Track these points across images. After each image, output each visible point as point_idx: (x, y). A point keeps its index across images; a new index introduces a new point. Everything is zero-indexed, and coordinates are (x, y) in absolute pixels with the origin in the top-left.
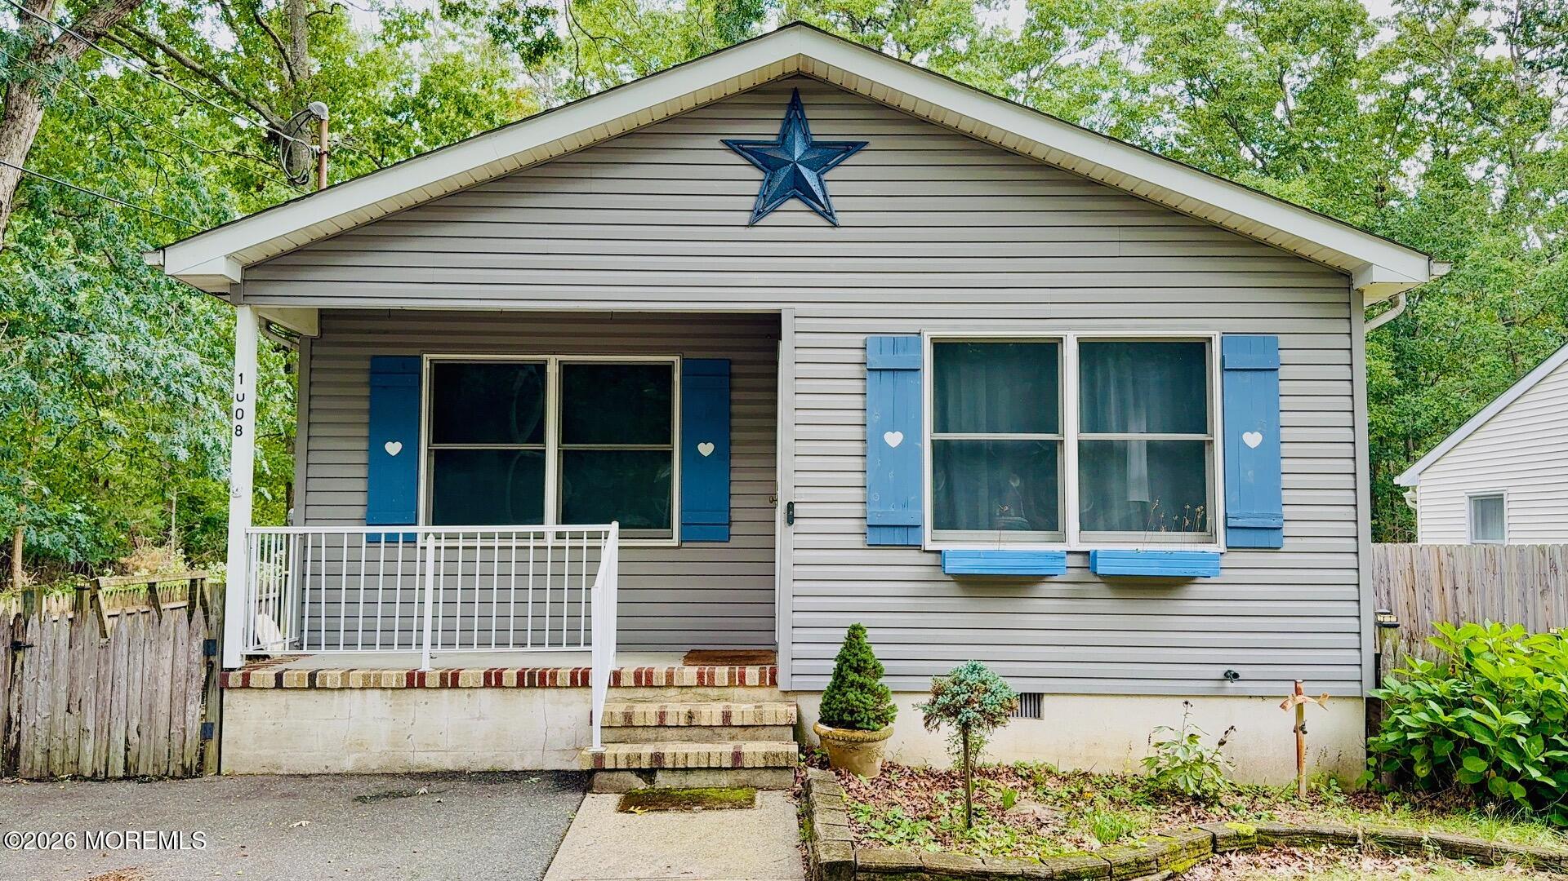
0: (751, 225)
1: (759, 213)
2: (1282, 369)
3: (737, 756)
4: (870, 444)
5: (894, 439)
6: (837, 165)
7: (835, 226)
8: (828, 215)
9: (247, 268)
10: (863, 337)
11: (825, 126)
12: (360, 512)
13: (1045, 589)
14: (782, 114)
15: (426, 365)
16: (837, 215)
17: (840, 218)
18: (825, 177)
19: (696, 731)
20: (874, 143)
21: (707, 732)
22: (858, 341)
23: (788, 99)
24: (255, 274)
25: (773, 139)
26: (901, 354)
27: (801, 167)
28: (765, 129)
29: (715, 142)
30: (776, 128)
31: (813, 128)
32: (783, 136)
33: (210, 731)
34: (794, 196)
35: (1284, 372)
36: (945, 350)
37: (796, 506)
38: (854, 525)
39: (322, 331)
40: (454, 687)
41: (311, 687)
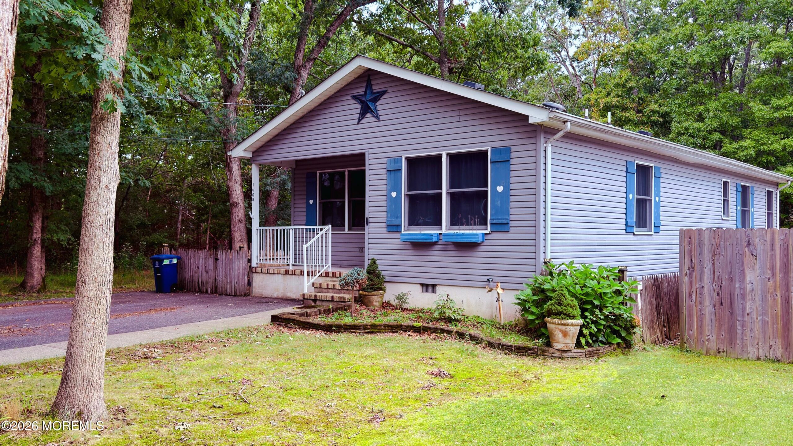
0: (358, 124)
1: (360, 120)
2: (511, 160)
3: (333, 297)
4: (389, 196)
5: (394, 194)
6: (379, 99)
7: (379, 121)
8: (377, 117)
9: (253, 152)
10: (386, 159)
11: (376, 88)
12: (304, 222)
14: (365, 84)
15: (318, 174)
16: (381, 117)
17: (381, 118)
18: (377, 104)
19: (336, 291)
20: (390, 90)
21: (338, 291)
22: (385, 160)
23: (366, 79)
24: (255, 154)
25: (363, 93)
26: (396, 165)
27: (368, 103)
28: (360, 91)
29: (349, 97)
30: (364, 90)
31: (374, 88)
32: (366, 92)
33: (249, 284)
34: (368, 112)
36: (411, 161)
37: (369, 219)
38: (384, 225)
39: (296, 165)
40: (295, 274)
41: (268, 273)
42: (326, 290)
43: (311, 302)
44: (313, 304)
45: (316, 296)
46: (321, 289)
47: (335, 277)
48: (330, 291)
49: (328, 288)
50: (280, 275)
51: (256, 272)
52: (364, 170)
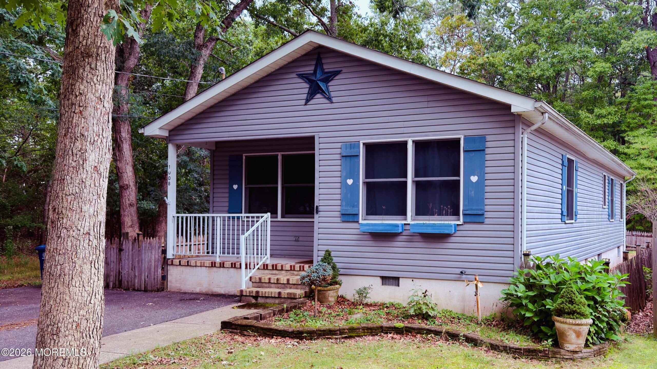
0: (306, 104)
1: (307, 101)
2: (486, 149)
3: (280, 293)
4: (343, 183)
5: (350, 182)
6: (332, 80)
7: (332, 103)
8: (329, 99)
9: (170, 131)
10: (341, 144)
11: (328, 67)
12: (227, 209)
13: (401, 238)
14: (314, 63)
15: (244, 158)
16: (333, 99)
17: (334, 100)
18: (329, 84)
19: (280, 285)
20: (344, 70)
21: (283, 286)
22: (339, 145)
23: (316, 57)
24: (172, 133)
25: (312, 72)
26: (352, 150)
27: (319, 82)
28: (309, 69)
29: (294, 75)
30: (313, 68)
31: (325, 67)
32: (315, 71)
33: (164, 278)
34: (318, 93)
35: (488, 151)
36: (369, 147)
37: (320, 207)
38: (338, 214)
39: (216, 148)
40: (223, 267)
41: (188, 265)
42: (267, 285)
43: (252, 298)
44: (254, 301)
45: (257, 292)
46: (260, 284)
47: (276, 269)
48: (273, 285)
49: (269, 282)
50: (204, 268)
51: (172, 264)
52: (314, 155)
